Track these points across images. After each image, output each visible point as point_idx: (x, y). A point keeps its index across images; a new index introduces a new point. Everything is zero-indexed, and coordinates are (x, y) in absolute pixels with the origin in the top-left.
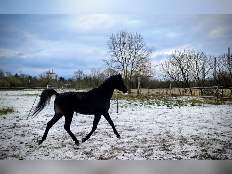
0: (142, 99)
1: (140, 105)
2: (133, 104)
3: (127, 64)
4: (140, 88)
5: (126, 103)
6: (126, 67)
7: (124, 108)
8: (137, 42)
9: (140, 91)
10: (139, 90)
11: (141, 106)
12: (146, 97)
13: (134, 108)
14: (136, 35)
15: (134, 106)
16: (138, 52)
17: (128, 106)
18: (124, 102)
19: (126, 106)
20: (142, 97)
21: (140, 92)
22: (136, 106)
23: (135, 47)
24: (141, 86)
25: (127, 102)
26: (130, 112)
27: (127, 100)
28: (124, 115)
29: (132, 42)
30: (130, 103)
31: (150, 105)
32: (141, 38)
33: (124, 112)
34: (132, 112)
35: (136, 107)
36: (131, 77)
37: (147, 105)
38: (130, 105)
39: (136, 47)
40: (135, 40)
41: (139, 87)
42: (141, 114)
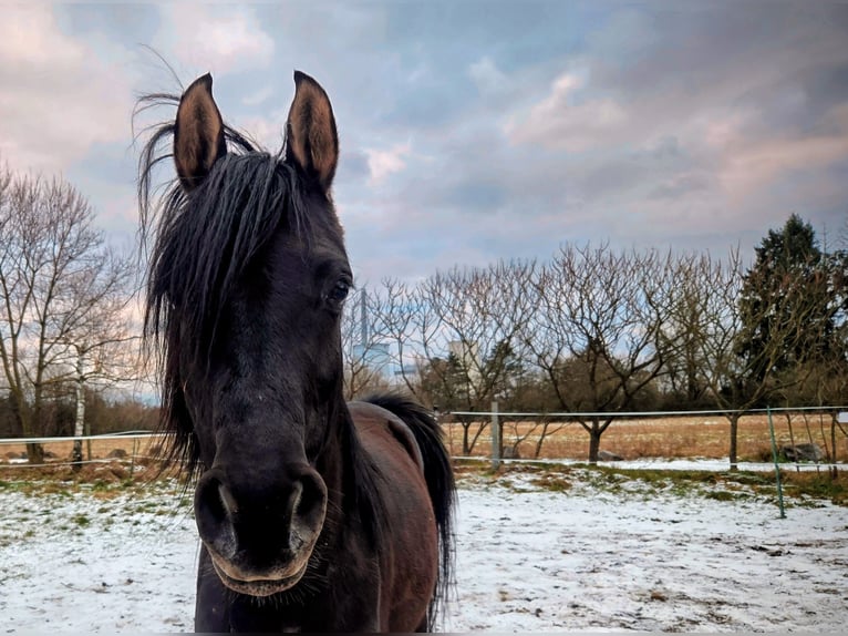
0: (100, 484)
1: (105, 516)
2: (64, 516)
3: (16, 326)
4: (84, 435)
5: (26, 511)
6: (15, 337)
7: (15, 545)
8: (60, 225)
9: (84, 445)
10: (80, 441)
11: (110, 522)
12: (119, 475)
13: (74, 545)
14: (54, 189)
15: (73, 525)
16: (64, 272)
17: (41, 532)
18: (11, 508)
19: (30, 534)
20: (99, 476)
21: (84, 452)
22: (81, 530)
23: (51, 245)
24: (88, 426)
25: (29, 503)
26: (60, 572)
27: (28, 496)
28: (21, 601)
29: (32, 223)
30: (47, 512)
31: (151, 515)
32: (78, 210)
33: (22, 582)
34: (73, 574)
35: (87, 532)
36: (38, 385)
37: (137, 517)
38: (48, 521)
39: (57, 248)
40: (50, 214)
41: (79, 427)
42: (125, 578)
